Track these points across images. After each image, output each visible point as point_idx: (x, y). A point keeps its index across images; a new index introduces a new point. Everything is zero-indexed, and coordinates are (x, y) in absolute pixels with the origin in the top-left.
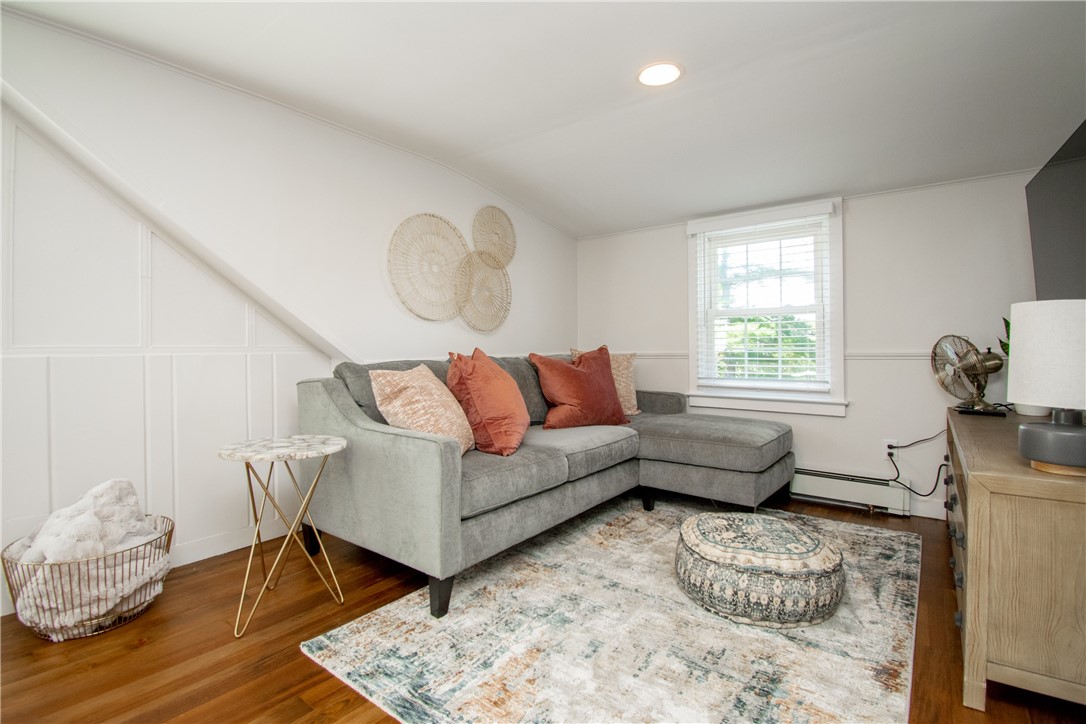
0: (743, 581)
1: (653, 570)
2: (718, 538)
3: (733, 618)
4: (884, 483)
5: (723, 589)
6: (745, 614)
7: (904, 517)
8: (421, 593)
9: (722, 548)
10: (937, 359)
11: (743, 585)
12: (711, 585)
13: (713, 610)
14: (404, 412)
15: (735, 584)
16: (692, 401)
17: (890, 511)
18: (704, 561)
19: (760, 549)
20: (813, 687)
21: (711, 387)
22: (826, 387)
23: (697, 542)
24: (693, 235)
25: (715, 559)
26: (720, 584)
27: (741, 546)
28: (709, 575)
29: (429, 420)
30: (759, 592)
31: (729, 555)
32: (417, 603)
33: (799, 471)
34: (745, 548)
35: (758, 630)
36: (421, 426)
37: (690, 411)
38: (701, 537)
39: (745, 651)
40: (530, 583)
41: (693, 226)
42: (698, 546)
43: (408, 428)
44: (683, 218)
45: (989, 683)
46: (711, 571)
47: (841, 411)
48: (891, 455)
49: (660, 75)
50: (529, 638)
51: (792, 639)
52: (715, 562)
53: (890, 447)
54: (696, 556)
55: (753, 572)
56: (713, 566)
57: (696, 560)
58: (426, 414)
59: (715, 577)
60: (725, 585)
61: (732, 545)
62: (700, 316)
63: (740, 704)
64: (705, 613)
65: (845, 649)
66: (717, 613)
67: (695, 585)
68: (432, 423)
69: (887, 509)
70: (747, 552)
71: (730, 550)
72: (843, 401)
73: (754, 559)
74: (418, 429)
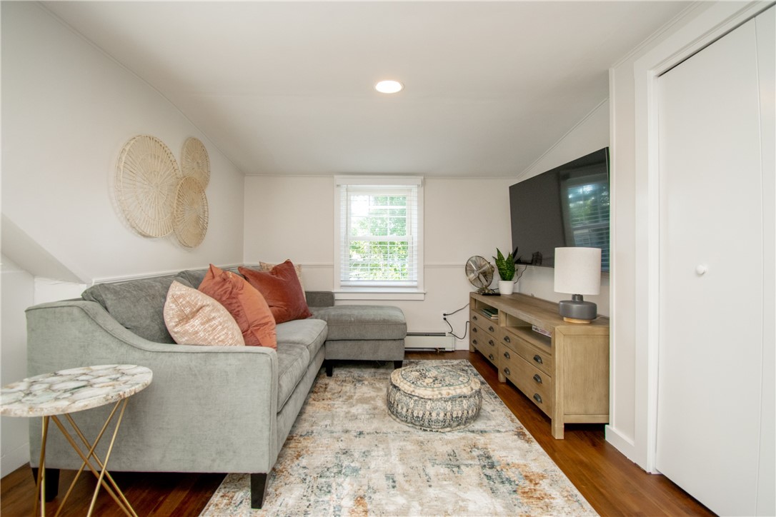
0: (449, 406)
1: (373, 414)
2: (425, 384)
3: (442, 430)
4: (443, 335)
5: (438, 415)
6: (450, 426)
7: (453, 351)
8: (221, 494)
9: (431, 389)
10: (468, 269)
11: (449, 409)
12: (430, 414)
13: (428, 429)
14: (205, 330)
15: (445, 409)
16: (337, 297)
17: (446, 350)
18: (423, 400)
19: (450, 385)
20: (504, 454)
21: (350, 286)
22: (415, 284)
23: (412, 389)
24: (338, 186)
25: (431, 397)
26: (436, 412)
27: (440, 385)
28: (428, 408)
29: (227, 333)
30: (457, 412)
31: (437, 392)
32: (227, 505)
33: (409, 335)
34: (443, 386)
35: (456, 433)
36: (222, 341)
37: (337, 303)
38: (413, 386)
39: (463, 448)
40: (304, 452)
41: (338, 179)
42: (414, 391)
43: (209, 344)
44: (331, 173)
45: (566, 425)
46: (429, 405)
47: (422, 297)
48: (445, 319)
49: (388, 87)
50: (345, 492)
51: (473, 432)
52: (430, 399)
53: (445, 315)
54: (416, 398)
55: (453, 399)
56: (429, 402)
57: (416, 401)
58: (223, 329)
59: (432, 409)
60: (438, 411)
61: (435, 386)
62: (343, 240)
63: (489, 477)
64: (424, 433)
65: (497, 428)
66: (431, 431)
67: (418, 417)
68: (230, 336)
69: (444, 349)
70: (445, 388)
71: (435, 389)
72: (422, 291)
73: (450, 392)
74: (220, 343)
